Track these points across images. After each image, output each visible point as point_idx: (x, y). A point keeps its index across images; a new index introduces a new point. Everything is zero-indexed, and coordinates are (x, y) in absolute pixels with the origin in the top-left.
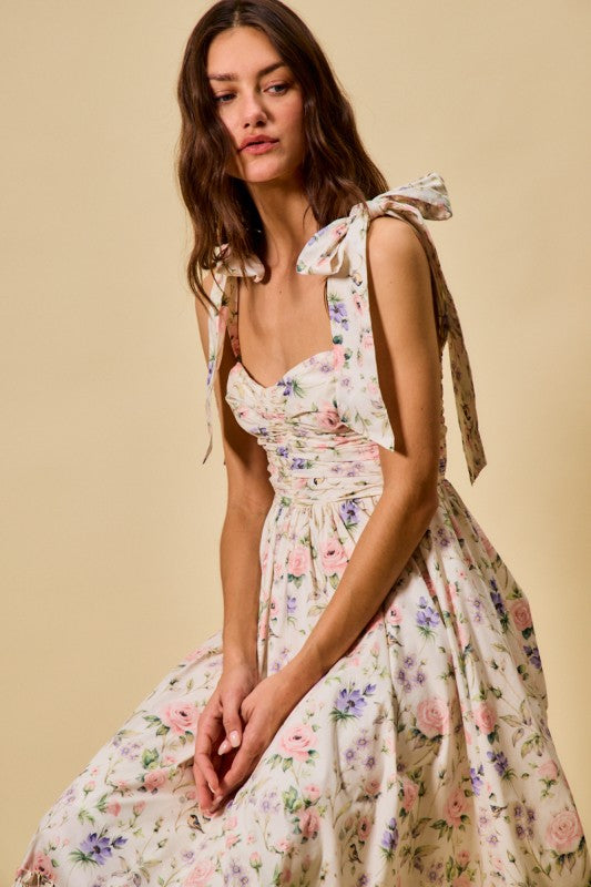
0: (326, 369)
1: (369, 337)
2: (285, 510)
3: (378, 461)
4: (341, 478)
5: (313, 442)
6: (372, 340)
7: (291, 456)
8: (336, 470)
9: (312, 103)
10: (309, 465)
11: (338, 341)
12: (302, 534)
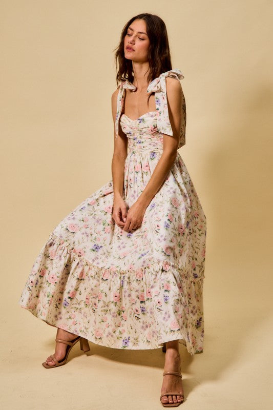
0: (152, 116)
2: (133, 154)
3: (162, 143)
4: (151, 146)
5: (145, 136)
7: (138, 140)
8: (150, 144)
10: (142, 143)
11: (158, 110)
12: (139, 161)
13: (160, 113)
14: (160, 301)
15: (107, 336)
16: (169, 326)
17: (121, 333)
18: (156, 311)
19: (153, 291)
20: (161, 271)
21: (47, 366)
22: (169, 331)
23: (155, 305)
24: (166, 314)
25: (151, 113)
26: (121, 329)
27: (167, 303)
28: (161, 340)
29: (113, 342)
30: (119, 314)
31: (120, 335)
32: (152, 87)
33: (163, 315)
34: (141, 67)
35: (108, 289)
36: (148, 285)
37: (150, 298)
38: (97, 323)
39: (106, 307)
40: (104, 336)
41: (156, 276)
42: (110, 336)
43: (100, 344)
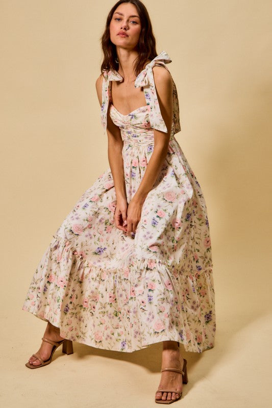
0: (143, 111)
1: (157, 101)
4: (147, 140)
5: (139, 130)
6: (158, 102)
7: (132, 134)
8: (146, 138)
9: (144, 30)
10: (138, 137)
11: (148, 104)
12: (136, 155)
13: (151, 108)
14: (144, 300)
15: (106, 339)
16: (153, 328)
17: (119, 335)
18: (140, 311)
19: (136, 289)
20: (145, 270)
21: (31, 365)
22: (153, 332)
23: (139, 304)
24: (150, 314)
25: (142, 108)
26: (119, 330)
27: (151, 303)
28: (145, 341)
29: (112, 344)
30: (116, 316)
31: (119, 338)
32: (140, 81)
33: (147, 316)
34: (129, 56)
35: (105, 290)
36: (132, 284)
37: (134, 297)
38: (96, 326)
39: (103, 309)
40: (104, 338)
41: (141, 274)
42: (109, 339)
43: (101, 348)
